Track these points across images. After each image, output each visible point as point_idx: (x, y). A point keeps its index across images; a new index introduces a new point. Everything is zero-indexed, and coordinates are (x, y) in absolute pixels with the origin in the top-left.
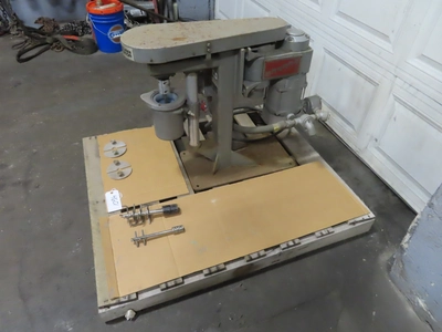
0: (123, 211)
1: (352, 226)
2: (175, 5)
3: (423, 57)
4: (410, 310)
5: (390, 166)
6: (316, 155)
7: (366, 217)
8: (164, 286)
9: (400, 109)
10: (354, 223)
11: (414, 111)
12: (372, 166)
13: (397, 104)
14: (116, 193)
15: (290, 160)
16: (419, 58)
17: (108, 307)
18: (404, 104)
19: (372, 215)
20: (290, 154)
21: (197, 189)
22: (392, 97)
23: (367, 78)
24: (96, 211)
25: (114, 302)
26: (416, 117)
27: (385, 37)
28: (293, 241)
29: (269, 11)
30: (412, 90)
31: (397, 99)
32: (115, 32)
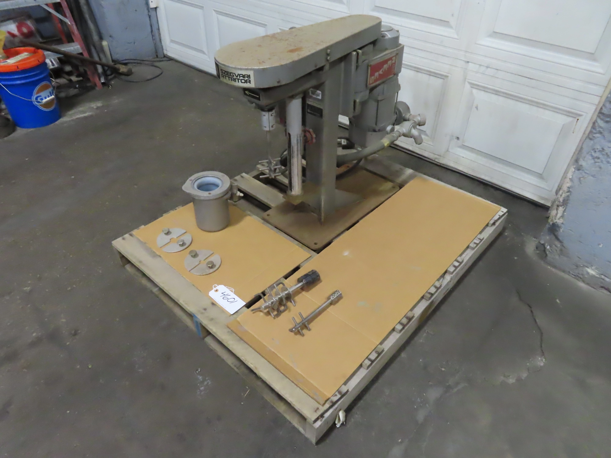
0: (248, 305)
1: (494, 227)
2: (105, 43)
3: (495, 34)
4: (581, 284)
5: (482, 160)
6: (409, 171)
7: (501, 214)
8: (368, 362)
9: (480, 96)
10: (494, 224)
11: (497, 93)
12: (461, 168)
13: (475, 91)
14: (222, 288)
15: (389, 185)
16: (490, 36)
17: (322, 416)
18: (485, 89)
19: (505, 210)
20: (385, 179)
21: (317, 247)
22: (468, 86)
23: (430, 74)
24: (212, 319)
25: (327, 405)
26: (501, 99)
27: (444, 23)
28: (456, 260)
29: (264, 25)
30: (490, 71)
31: (473, 86)
32: (43, 94)
